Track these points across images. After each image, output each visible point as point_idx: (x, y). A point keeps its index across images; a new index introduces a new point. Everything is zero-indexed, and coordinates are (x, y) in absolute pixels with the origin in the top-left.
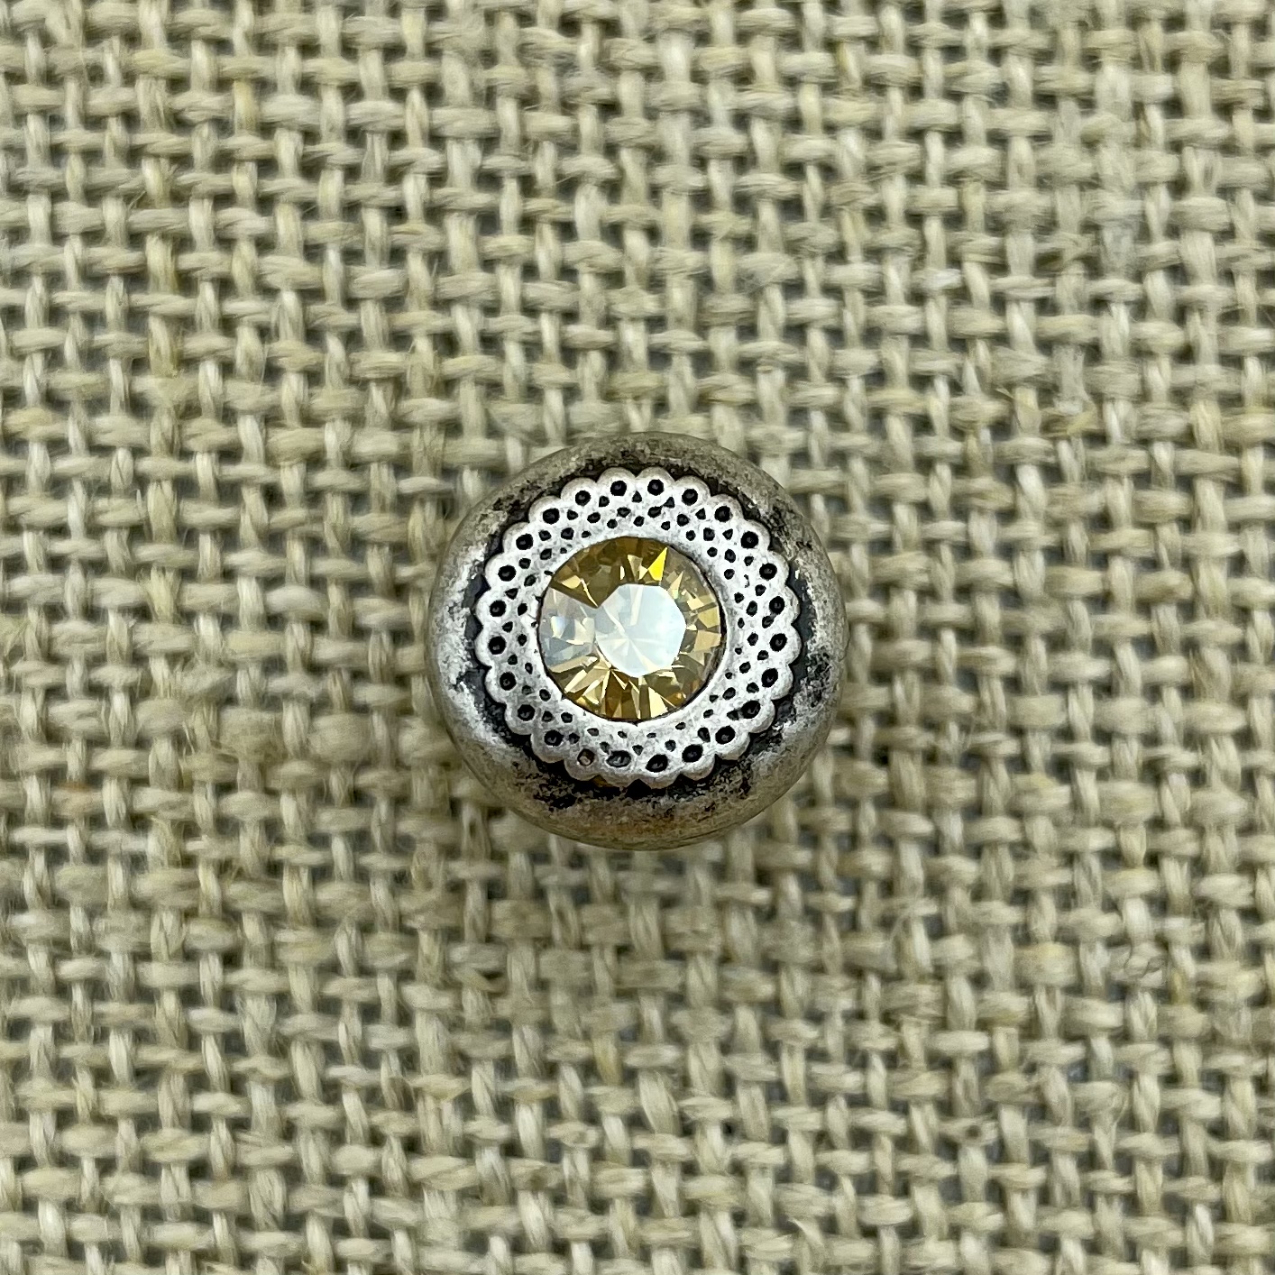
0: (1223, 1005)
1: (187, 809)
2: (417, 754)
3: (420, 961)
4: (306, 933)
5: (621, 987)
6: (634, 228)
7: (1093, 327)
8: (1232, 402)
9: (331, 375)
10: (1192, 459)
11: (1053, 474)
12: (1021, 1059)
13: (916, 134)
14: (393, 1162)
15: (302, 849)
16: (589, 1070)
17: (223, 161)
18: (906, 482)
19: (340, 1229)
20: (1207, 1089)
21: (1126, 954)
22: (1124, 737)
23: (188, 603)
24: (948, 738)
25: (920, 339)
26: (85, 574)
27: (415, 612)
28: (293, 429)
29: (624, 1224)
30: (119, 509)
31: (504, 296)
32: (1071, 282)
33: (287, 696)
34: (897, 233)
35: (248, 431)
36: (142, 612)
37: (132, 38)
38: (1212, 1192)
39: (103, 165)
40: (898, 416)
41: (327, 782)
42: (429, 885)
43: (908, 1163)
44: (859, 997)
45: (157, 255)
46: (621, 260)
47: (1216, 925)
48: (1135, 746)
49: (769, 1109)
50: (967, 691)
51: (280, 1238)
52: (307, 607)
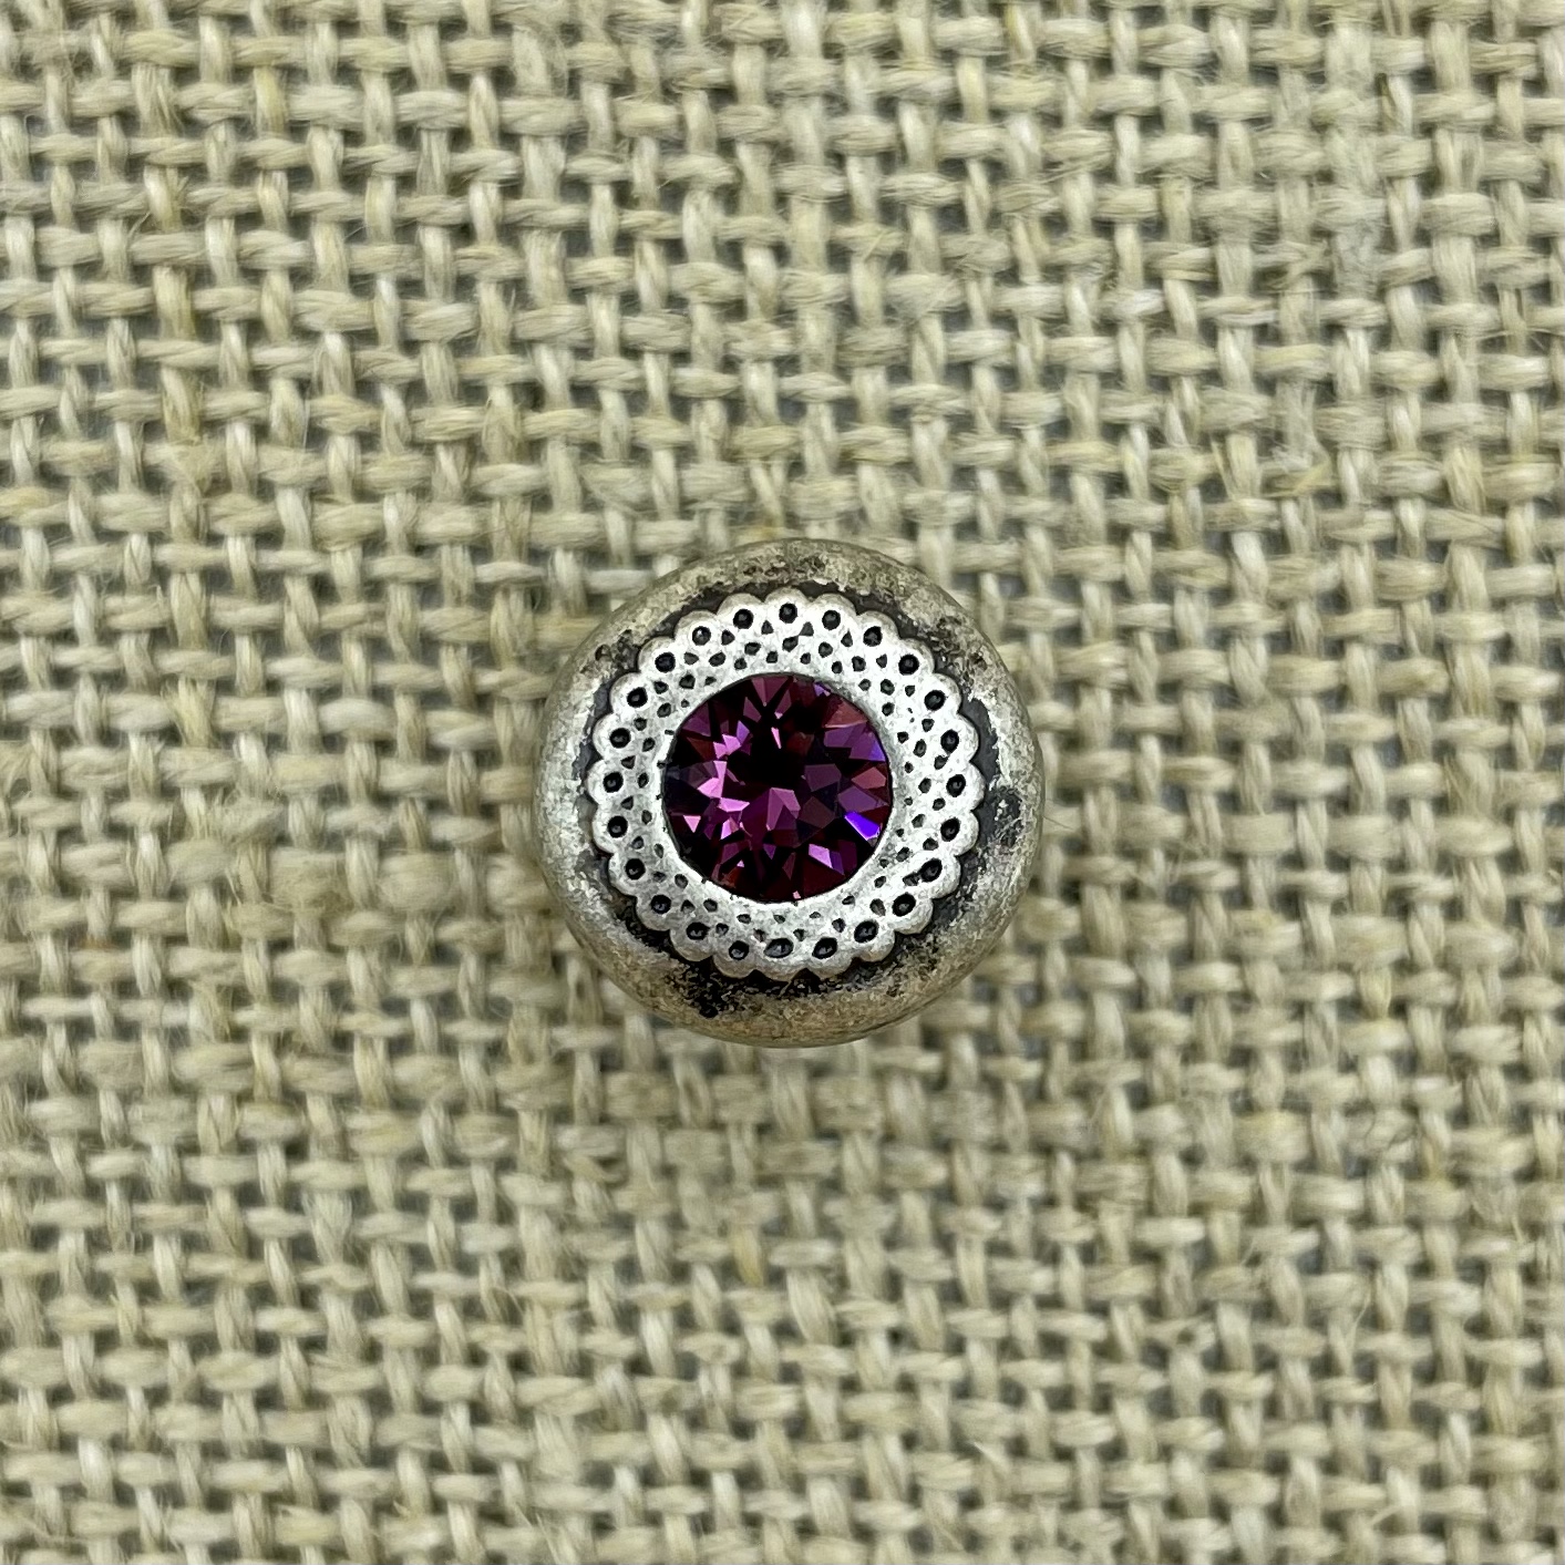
0: (1484, 1179)
1: (233, 972)
2: (510, 901)
3: (522, 1149)
4: (384, 1118)
5: (765, 1173)
6: (759, 246)
7: (1327, 359)
8: (1497, 449)
9: (389, 437)
10: (1448, 522)
11: (1277, 542)
12: (1243, 1248)
13: (1104, 120)
14: (497, 1383)
15: (376, 1018)
16: (728, 1272)
17: (245, 171)
18: (1099, 558)
19: (437, 1463)
20: (1464, 1279)
21: (1368, 1124)
22: (1365, 863)
23: (225, 723)
24: (1153, 870)
25: (1112, 378)
26: (98, 688)
27: (505, 725)
28: (342, 504)
29: (773, 1450)
30: (135, 608)
31: (598, 336)
32: (1298, 302)
33: (350, 833)
34: (1082, 246)
35: (289, 508)
36: (171, 735)
37: (126, 17)
38: (1471, 1400)
39: (95, 180)
40: (1086, 475)
41: (403, 935)
42: (530, 1059)
43: (1110, 1373)
44: (1048, 1179)
45: (167, 290)
46: (740, 286)
47: (1476, 1085)
48: (1378, 872)
49: (943, 1310)
50: (1174, 810)
51: (366, 1476)
52: (370, 724)
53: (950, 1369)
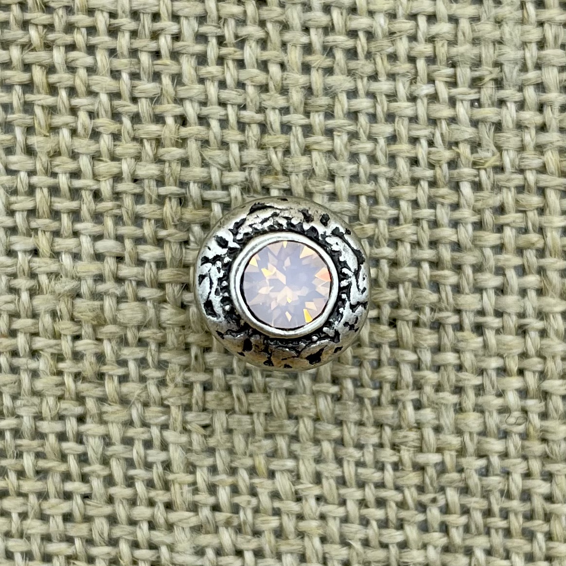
0: (553, 441)
1: (58, 348)
2: (169, 322)
3: (171, 421)
4: (117, 407)
5: (267, 432)
6: (274, 63)
7: (499, 114)
9: (125, 136)
10: (546, 180)
11: (477, 186)
12: (457, 466)
14: (160, 513)
15: (114, 367)
16: (253, 471)
17: (70, 28)
18: (406, 191)
19: (135, 545)
20: (544, 480)
21: (507, 417)
22: (509, 314)
23: (57, 248)
24: (425, 314)
25: (414, 119)
26: (6, 233)
27: (169, 252)
28: (106, 162)
29: (269, 542)
30: (21, 202)
31: (210, 97)
32: (488, 91)
33: (106, 293)
35: (84, 163)
36: (35, 252)
38: (546, 528)
39: (10, 29)
40: (402, 158)
41: (125, 335)
42: (175, 385)
43: (404, 514)
44: (381, 437)
45: (38, 74)
46: (267, 78)
47: (550, 403)
48: (514, 318)
49: (337, 489)
50: (434, 292)
51: (107, 549)
52: (114, 251)
53: (340, 511)
